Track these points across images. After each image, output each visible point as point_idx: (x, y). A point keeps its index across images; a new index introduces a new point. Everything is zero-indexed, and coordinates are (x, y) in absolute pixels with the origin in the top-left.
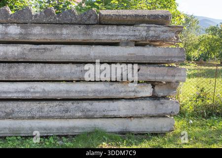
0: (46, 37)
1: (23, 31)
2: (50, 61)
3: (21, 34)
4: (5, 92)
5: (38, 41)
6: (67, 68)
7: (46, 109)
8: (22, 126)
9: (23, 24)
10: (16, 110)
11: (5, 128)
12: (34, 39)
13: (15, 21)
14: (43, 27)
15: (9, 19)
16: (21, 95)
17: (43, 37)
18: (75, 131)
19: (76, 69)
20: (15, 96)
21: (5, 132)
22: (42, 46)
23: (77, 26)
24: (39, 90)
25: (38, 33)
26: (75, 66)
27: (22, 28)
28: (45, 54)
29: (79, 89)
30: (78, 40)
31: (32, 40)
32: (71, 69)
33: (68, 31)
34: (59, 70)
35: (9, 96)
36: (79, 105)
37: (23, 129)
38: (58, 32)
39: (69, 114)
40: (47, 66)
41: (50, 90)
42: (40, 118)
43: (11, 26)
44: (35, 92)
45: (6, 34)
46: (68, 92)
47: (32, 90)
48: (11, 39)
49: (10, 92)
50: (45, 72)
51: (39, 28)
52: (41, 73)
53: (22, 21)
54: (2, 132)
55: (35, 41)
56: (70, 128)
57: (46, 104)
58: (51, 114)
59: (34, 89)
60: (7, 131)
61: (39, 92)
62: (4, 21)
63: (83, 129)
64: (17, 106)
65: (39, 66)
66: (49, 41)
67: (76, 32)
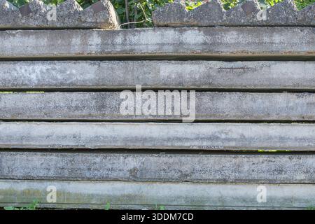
0: (247, 49)
1: (208, 39)
2: (252, 87)
3: (205, 44)
4: (179, 139)
5: (233, 55)
6: (281, 99)
7: (246, 168)
8: (206, 195)
9: (209, 28)
10: (198, 167)
11: (179, 197)
12: (226, 52)
13: (195, 23)
14: (242, 32)
15: (185, 20)
16: (205, 145)
17: (240, 49)
18: (294, 205)
19: (297, 101)
20: (195, 145)
21: (179, 203)
22: (239, 64)
23: (298, 30)
24: (234, 136)
25: (233, 41)
26: (294, 96)
27: (206, 33)
28: (245, 76)
29: (300, 135)
30: (299, 52)
31: (224, 54)
32: (288, 102)
33: (282, 38)
34: (267, 104)
35: (187, 145)
36: (301, 161)
37: (209, 199)
38: (266, 39)
39: (283, 176)
40: (249, 96)
41: (253, 136)
42: (237, 181)
43: (189, 32)
44: (229, 140)
45: (181, 44)
46: (282, 139)
47: (223, 136)
48: (189, 53)
49: (187, 139)
50: (244, 106)
51: (235, 33)
52: (238, 108)
53: (206, 22)
54: (175, 203)
55: (228, 54)
56: (286, 200)
57: (246, 160)
58: (255, 175)
59: (226, 134)
60: (183, 202)
61: (235, 140)
62: (178, 22)
63: (307, 201)
64: (199, 162)
65: (235, 96)
66: (250, 54)
67: (296, 40)
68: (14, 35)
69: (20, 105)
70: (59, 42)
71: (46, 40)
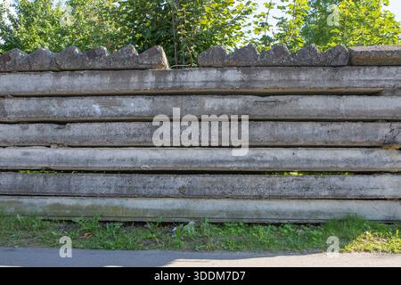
0: (279, 85)
1: (245, 77)
2: (283, 117)
3: (243, 81)
4: (221, 162)
5: (265, 91)
6: (307, 127)
7: (278, 185)
8: (244, 209)
9: (245, 68)
10: (237, 185)
11: (221, 211)
12: (260, 88)
13: (234, 64)
14: (273, 71)
15: (226, 61)
16: (244, 166)
17: (273, 85)
18: (320, 217)
19: (321, 129)
20: (235, 166)
21: (222, 216)
22: (272, 98)
23: (320, 69)
24: (268, 158)
25: (266, 79)
26: (319, 124)
27: (243, 72)
28: (277, 108)
29: (324, 158)
30: (321, 88)
31: (258, 90)
32: (314, 129)
33: (307, 76)
34: (296, 131)
35: (228, 166)
36: (325, 180)
37: (246, 212)
38: (294, 77)
39: (310, 192)
40: (280, 125)
41: (284, 158)
42: (270, 197)
43: (229, 71)
44: (264, 162)
45: (223, 81)
46: (309, 161)
47: (259, 159)
48: (229, 90)
49: (228, 162)
50: (276, 134)
51: (268, 72)
52: (271, 135)
53: (244, 63)
54: (218, 216)
55: (262, 90)
56: (312, 213)
57: (278, 179)
58: (286, 193)
59: (262, 157)
60: (225, 215)
61: (268, 162)
62: (220, 63)
63: (331, 214)
64: (238, 181)
65: (269, 124)
66: (280, 90)
67: (319, 78)
68: (82, 75)
69: (86, 133)
70: (120, 80)
71: (109, 78)
